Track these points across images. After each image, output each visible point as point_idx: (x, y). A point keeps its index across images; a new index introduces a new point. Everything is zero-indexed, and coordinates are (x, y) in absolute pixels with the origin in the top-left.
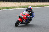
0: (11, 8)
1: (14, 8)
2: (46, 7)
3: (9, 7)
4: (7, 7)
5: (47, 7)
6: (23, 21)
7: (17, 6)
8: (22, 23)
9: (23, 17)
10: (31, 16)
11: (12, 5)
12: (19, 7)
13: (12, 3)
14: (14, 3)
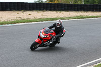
11: (58, 15)
13: (58, 12)
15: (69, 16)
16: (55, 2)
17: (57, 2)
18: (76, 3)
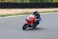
0: (6, 16)
1: (10, 15)
2: (45, 13)
3: (4, 15)
4: (3, 14)
5: (47, 13)
6: (30, 24)
7: (14, 14)
8: (30, 26)
9: (30, 20)
10: (38, 19)
11: (8, 12)
12: (16, 14)
13: (8, 10)
14: (11, 10)
15: (17, 13)
16: (6, 1)
17: (7, 2)
18: (22, 2)
